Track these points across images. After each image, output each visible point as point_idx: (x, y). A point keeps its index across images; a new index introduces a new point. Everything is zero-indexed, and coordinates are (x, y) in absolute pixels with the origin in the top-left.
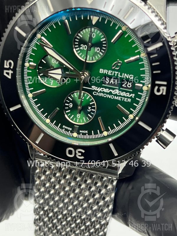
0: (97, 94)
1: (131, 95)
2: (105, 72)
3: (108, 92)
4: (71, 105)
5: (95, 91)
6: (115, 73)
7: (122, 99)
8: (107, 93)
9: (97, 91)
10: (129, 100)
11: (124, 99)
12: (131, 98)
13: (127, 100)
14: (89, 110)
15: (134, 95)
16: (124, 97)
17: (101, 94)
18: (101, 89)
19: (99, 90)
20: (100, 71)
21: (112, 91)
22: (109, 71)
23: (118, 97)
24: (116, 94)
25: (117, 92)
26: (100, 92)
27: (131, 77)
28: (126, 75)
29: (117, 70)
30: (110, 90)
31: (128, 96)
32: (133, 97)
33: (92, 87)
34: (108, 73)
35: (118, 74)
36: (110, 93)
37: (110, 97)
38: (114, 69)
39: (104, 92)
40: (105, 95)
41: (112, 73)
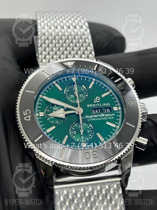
0: (91, 120)
1: (113, 114)
2: (91, 106)
3: (97, 116)
4: (75, 132)
5: (88, 118)
6: (97, 105)
7: (107, 118)
8: (97, 118)
9: (90, 118)
10: (113, 118)
11: (109, 118)
12: (113, 116)
13: (111, 118)
14: (88, 132)
15: (114, 114)
16: (108, 116)
17: (93, 119)
18: (92, 116)
19: (91, 117)
20: (88, 106)
21: (99, 115)
22: (94, 105)
23: (105, 118)
24: (103, 116)
25: (103, 115)
26: (92, 118)
27: (108, 104)
28: (104, 104)
29: (98, 103)
30: (98, 115)
31: (111, 115)
32: (114, 115)
33: (86, 116)
34: (93, 106)
35: (99, 105)
36: (99, 117)
37: (99, 119)
38: (96, 102)
39: (94, 118)
40: (96, 119)
41: (95, 105)
